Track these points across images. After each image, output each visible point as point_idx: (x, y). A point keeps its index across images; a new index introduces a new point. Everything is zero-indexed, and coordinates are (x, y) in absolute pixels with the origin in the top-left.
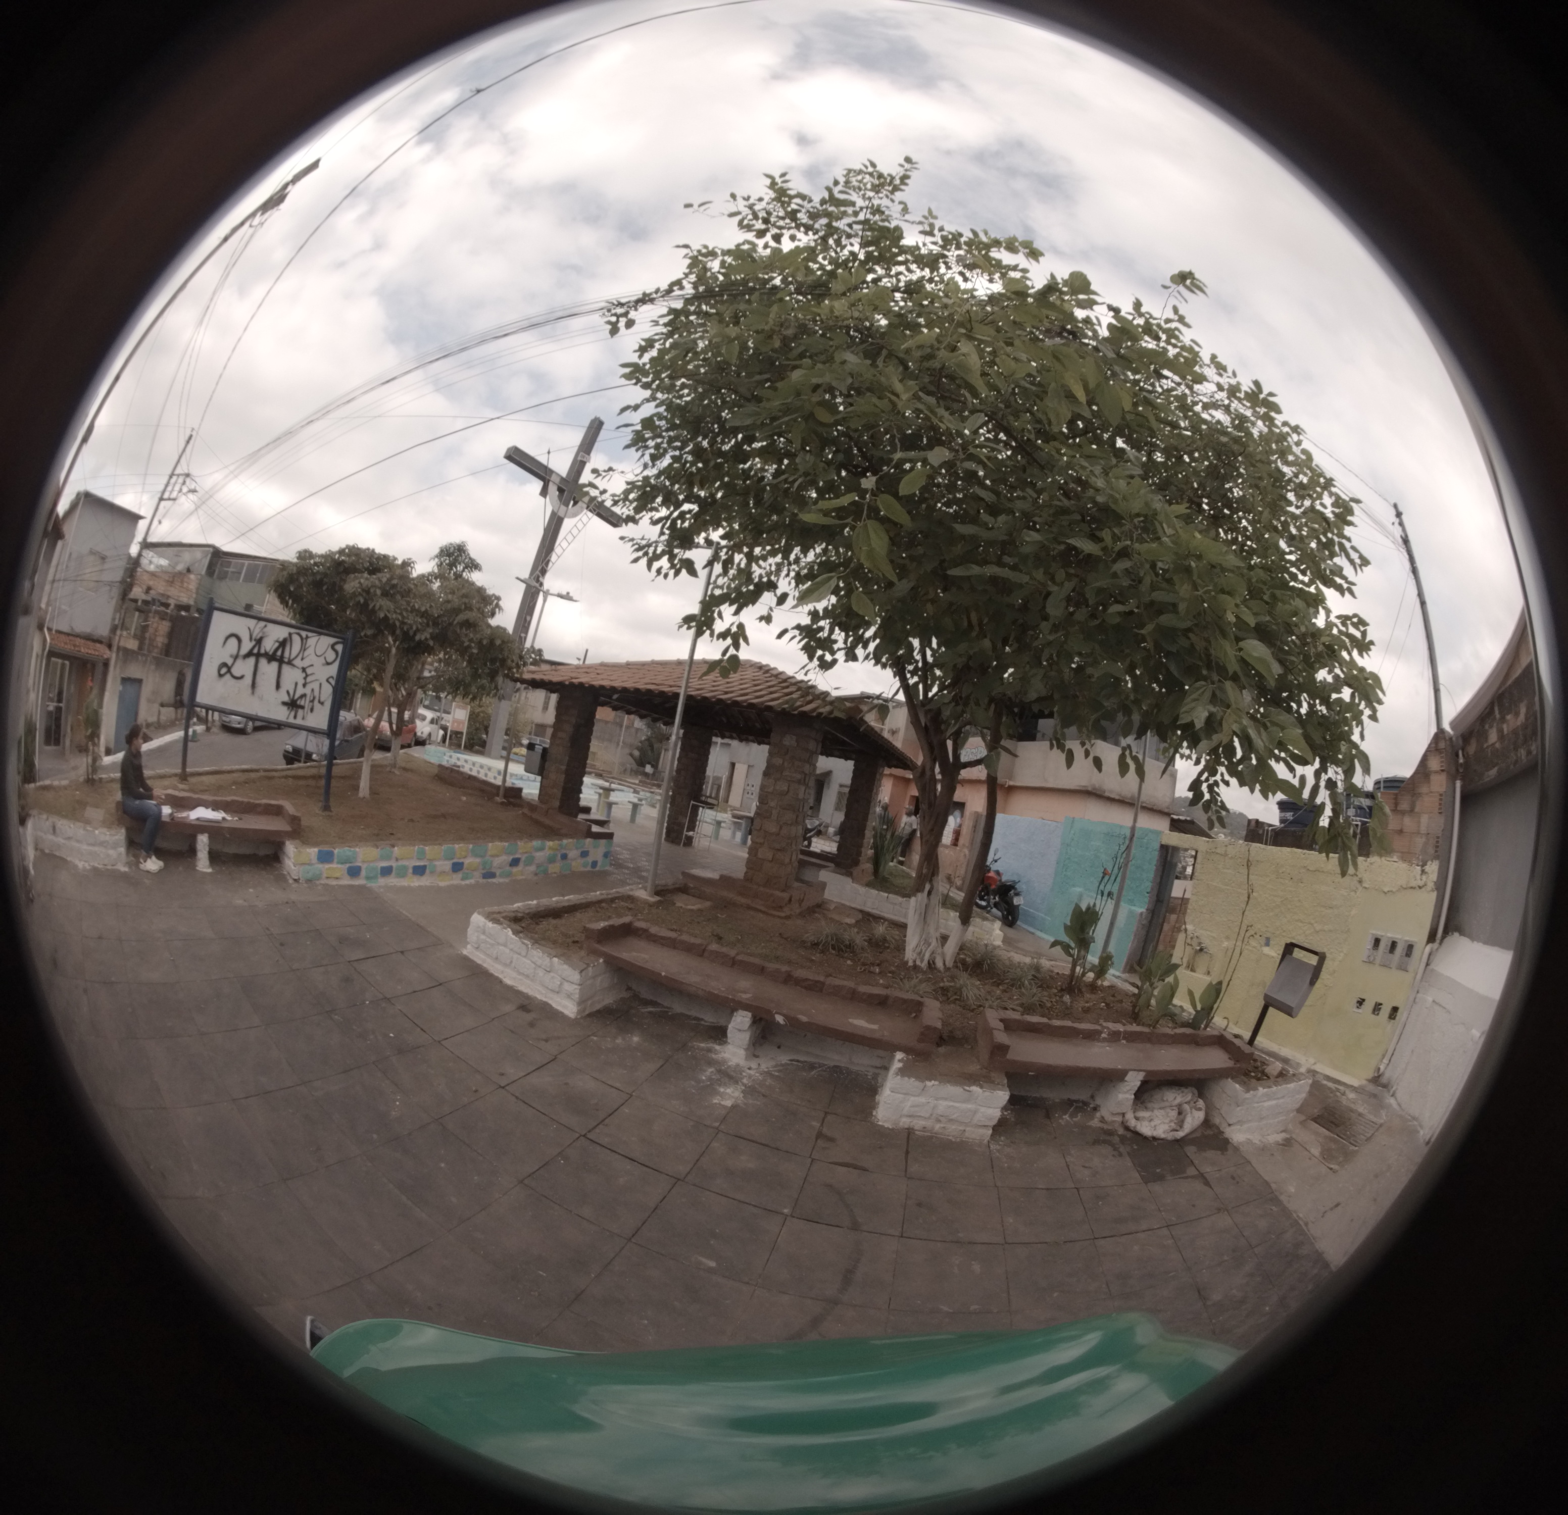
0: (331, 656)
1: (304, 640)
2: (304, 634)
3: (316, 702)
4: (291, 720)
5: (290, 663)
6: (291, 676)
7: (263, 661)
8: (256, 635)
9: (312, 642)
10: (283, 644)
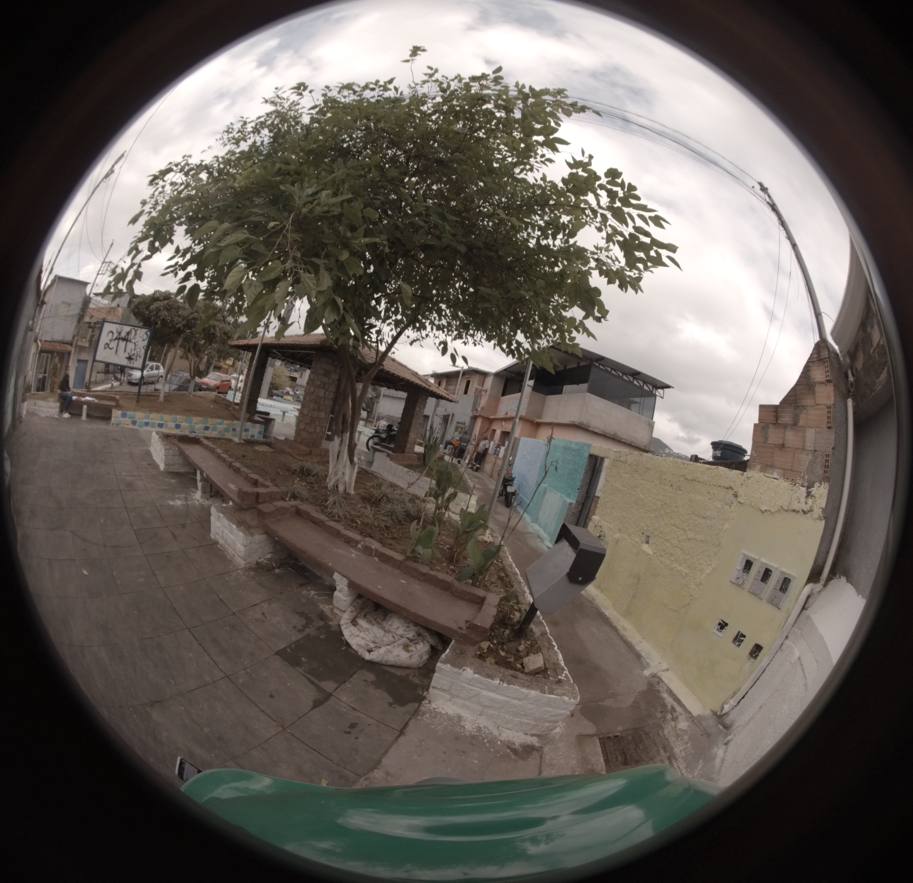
0: (145, 337)
1: (136, 331)
2: (136, 328)
3: (138, 357)
4: (129, 365)
5: (130, 341)
6: (130, 346)
7: (121, 341)
8: (119, 330)
9: (138, 332)
10: (128, 333)
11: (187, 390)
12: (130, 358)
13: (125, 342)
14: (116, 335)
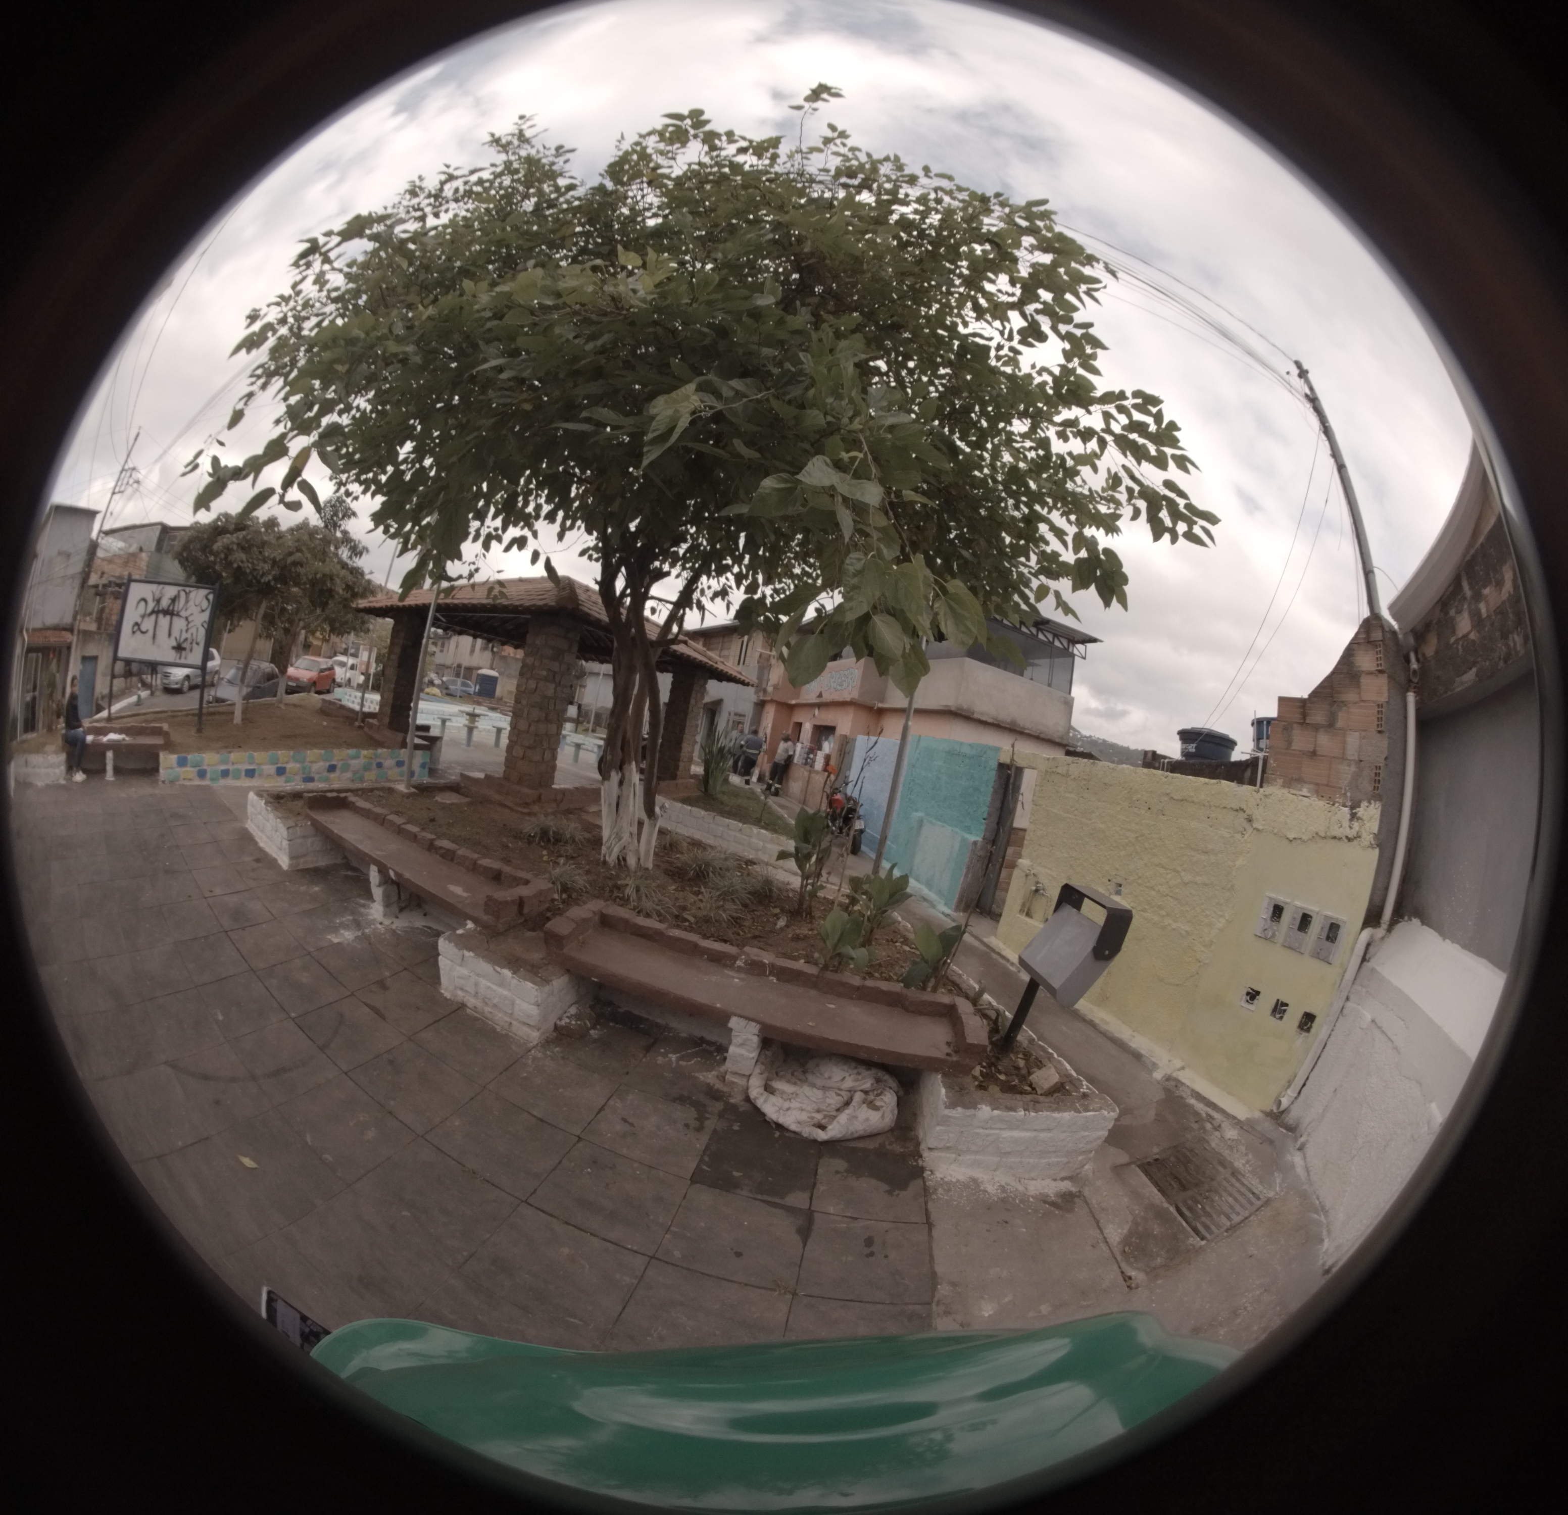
0: (205, 604)
1: (187, 594)
2: (187, 589)
3: (194, 644)
4: (178, 661)
5: (178, 615)
7: (161, 616)
8: (157, 596)
9: (192, 595)
10: (174, 600)
11: (275, 696)
12: (179, 648)
13: (168, 617)
14: (151, 605)
